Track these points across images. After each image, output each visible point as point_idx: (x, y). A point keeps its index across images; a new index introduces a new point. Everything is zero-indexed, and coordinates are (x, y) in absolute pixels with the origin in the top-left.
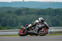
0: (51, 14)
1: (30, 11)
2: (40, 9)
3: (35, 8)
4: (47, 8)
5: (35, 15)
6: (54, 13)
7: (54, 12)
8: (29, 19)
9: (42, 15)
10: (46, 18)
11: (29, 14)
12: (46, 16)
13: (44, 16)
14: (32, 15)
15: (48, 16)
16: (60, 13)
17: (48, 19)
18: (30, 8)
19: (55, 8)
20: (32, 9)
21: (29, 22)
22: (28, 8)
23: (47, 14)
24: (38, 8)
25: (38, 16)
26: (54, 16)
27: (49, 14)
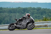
0: (20, 12)
1: (3, 10)
2: (11, 8)
3: (7, 7)
4: (17, 7)
5: (7, 13)
6: (23, 12)
7: (22, 10)
8: (2, 17)
9: (13, 13)
10: (17, 16)
11: (2, 12)
12: (16, 14)
13: (15, 14)
14: (5, 13)
15: (18, 14)
16: (28, 11)
17: (18, 16)
18: (3, 7)
19: (23, 7)
20: (5, 8)
21: (2, 19)
22: (2, 7)
23: (17, 12)
24: (10, 7)
25: (9, 14)
26: (23, 14)
27: (19, 12)
